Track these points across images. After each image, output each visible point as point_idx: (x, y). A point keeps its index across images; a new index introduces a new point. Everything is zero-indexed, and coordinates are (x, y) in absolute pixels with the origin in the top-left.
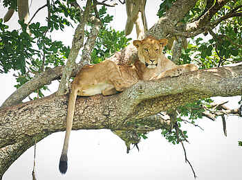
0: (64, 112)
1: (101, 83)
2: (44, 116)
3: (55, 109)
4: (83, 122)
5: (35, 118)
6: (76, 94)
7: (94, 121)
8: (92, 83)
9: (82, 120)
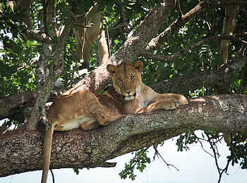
0: (38, 149)
1: (82, 116)
2: (15, 154)
3: (28, 146)
4: (60, 161)
5: (4, 157)
6: (53, 129)
7: (74, 160)
8: (72, 117)
9: (58, 159)
